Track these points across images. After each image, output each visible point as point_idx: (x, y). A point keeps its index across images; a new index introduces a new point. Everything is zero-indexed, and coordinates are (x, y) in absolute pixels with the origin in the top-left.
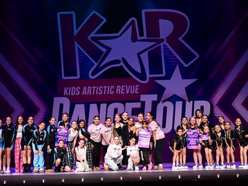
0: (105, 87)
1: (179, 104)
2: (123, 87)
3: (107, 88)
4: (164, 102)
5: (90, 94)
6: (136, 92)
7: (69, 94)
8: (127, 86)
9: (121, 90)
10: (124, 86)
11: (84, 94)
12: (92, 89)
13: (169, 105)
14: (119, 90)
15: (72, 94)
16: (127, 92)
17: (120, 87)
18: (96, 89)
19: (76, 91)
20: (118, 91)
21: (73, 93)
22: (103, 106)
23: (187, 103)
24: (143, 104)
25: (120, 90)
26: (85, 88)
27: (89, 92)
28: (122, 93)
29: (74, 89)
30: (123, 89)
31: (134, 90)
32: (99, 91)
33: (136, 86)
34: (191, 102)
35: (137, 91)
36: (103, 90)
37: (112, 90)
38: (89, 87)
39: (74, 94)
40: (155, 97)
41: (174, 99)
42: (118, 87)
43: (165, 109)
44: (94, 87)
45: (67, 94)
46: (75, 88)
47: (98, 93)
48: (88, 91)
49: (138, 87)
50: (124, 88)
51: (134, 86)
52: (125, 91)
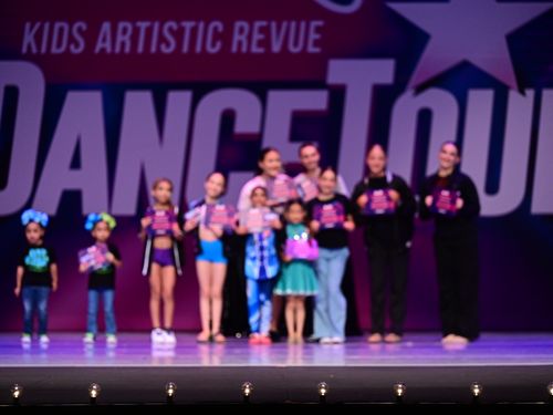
0: (188, 25)
1: (481, 103)
2: (258, 24)
3: (194, 31)
4: (420, 89)
5: (127, 49)
6: (312, 49)
7: (43, 50)
8: (274, 25)
9: (250, 38)
10: (264, 23)
11: (103, 50)
12: (136, 31)
13: (442, 103)
14: (243, 38)
15: (54, 50)
16: (276, 48)
17: (246, 25)
18: (149, 31)
19: (72, 40)
20: (240, 43)
21: (59, 45)
22: (179, 101)
23: (514, 96)
24: (338, 95)
25: (246, 37)
26: (106, 26)
27: (123, 44)
28: (255, 49)
29: (61, 30)
30: (257, 36)
31: (303, 38)
32: (162, 39)
33: (314, 24)
34: (530, 93)
35: (316, 43)
36: (178, 34)
37: (217, 36)
38: (121, 25)
39: (63, 49)
40: (383, 71)
41: (461, 79)
42: (238, 24)
43: (425, 118)
44: (143, 25)
45: (34, 50)
46: (66, 26)
47: (158, 48)
48: (120, 38)
49: (318, 30)
50: (262, 30)
51: (303, 25)
52: (265, 43)
